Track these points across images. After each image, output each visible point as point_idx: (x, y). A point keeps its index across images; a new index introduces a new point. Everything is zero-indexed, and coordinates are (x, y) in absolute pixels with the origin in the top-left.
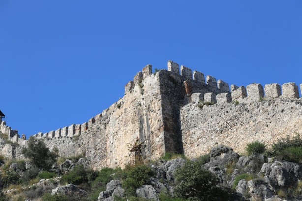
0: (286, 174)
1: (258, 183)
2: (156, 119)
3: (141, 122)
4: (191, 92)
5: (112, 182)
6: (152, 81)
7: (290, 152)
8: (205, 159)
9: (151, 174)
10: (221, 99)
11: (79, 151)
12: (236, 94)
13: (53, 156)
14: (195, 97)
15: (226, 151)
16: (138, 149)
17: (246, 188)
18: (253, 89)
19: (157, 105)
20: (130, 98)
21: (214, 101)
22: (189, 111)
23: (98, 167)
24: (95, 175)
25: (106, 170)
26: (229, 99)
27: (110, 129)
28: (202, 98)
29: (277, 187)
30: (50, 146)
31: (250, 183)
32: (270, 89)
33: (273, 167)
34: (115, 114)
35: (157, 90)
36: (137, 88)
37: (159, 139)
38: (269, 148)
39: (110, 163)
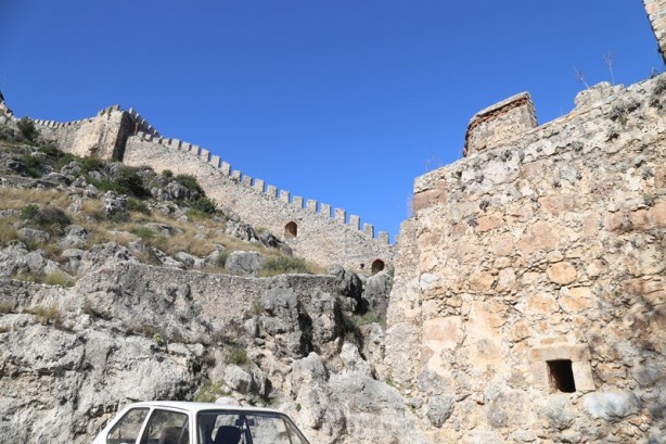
0: (181, 192)
1: (164, 192)
2: (112, 137)
3: (102, 135)
4: (138, 130)
5: (74, 162)
6: (117, 115)
7: (186, 181)
8: (137, 169)
9: (101, 166)
10: (156, 140)
11: (54, 138)
12: (165, 141)
13: (37, 134)
14: (140, 134)
15: (151, 169)
16: (94, 150)
17: (156, 192)
18: (176, 142)
19: (116, 130)
20: (100, 119)
21: (151, 140)
22: (134, 140)
23: (66, 151)
24: (62, 155)
25: (70, 155)
26: (160, 142)
27: (80, 132)
28: (144, 136)
29: (174, 197)
30: (37, 128)
31: (160, 190)
32: (185, 145)
33: (175, 187)
34: (86, 124)
35: (119, 121)
36: (106, 115)
37: (110, 149)
38: (175, 176)
39: (73, 151)
